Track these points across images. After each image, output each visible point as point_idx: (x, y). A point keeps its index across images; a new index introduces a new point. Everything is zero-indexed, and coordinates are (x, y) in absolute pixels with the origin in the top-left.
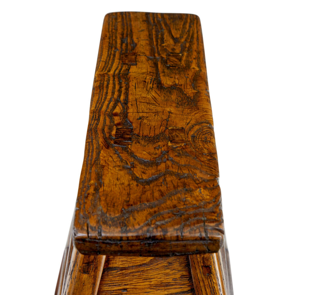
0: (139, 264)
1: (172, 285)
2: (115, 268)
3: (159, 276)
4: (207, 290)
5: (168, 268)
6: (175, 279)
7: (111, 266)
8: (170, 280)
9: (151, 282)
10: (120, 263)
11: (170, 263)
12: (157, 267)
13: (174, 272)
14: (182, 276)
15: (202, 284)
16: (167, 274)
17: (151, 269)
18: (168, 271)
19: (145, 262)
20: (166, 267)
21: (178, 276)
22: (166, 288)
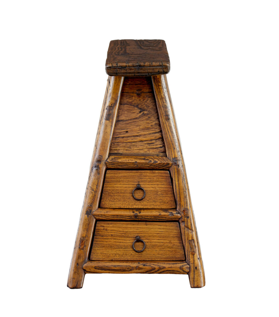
0: (134, 118)
1: (150, 129)
2: (122, 121)
3: (144, 124)
4: (168, 128)
5: (148, 120)
6: (152, 126)
7: (120, 119)
8: (150, 126)
9: (140, 127)
10: (125, 118)
11: (149, 117)
12: (142, 119)
13: (151, 121)
14: (156, 124)
15: (165, 125)
16: (148, 123)
17: (140, 121)
18: (148, 121)
19: (137, 117)
20: (147, 119)
21: (153, 124)
22: (147, 130)
